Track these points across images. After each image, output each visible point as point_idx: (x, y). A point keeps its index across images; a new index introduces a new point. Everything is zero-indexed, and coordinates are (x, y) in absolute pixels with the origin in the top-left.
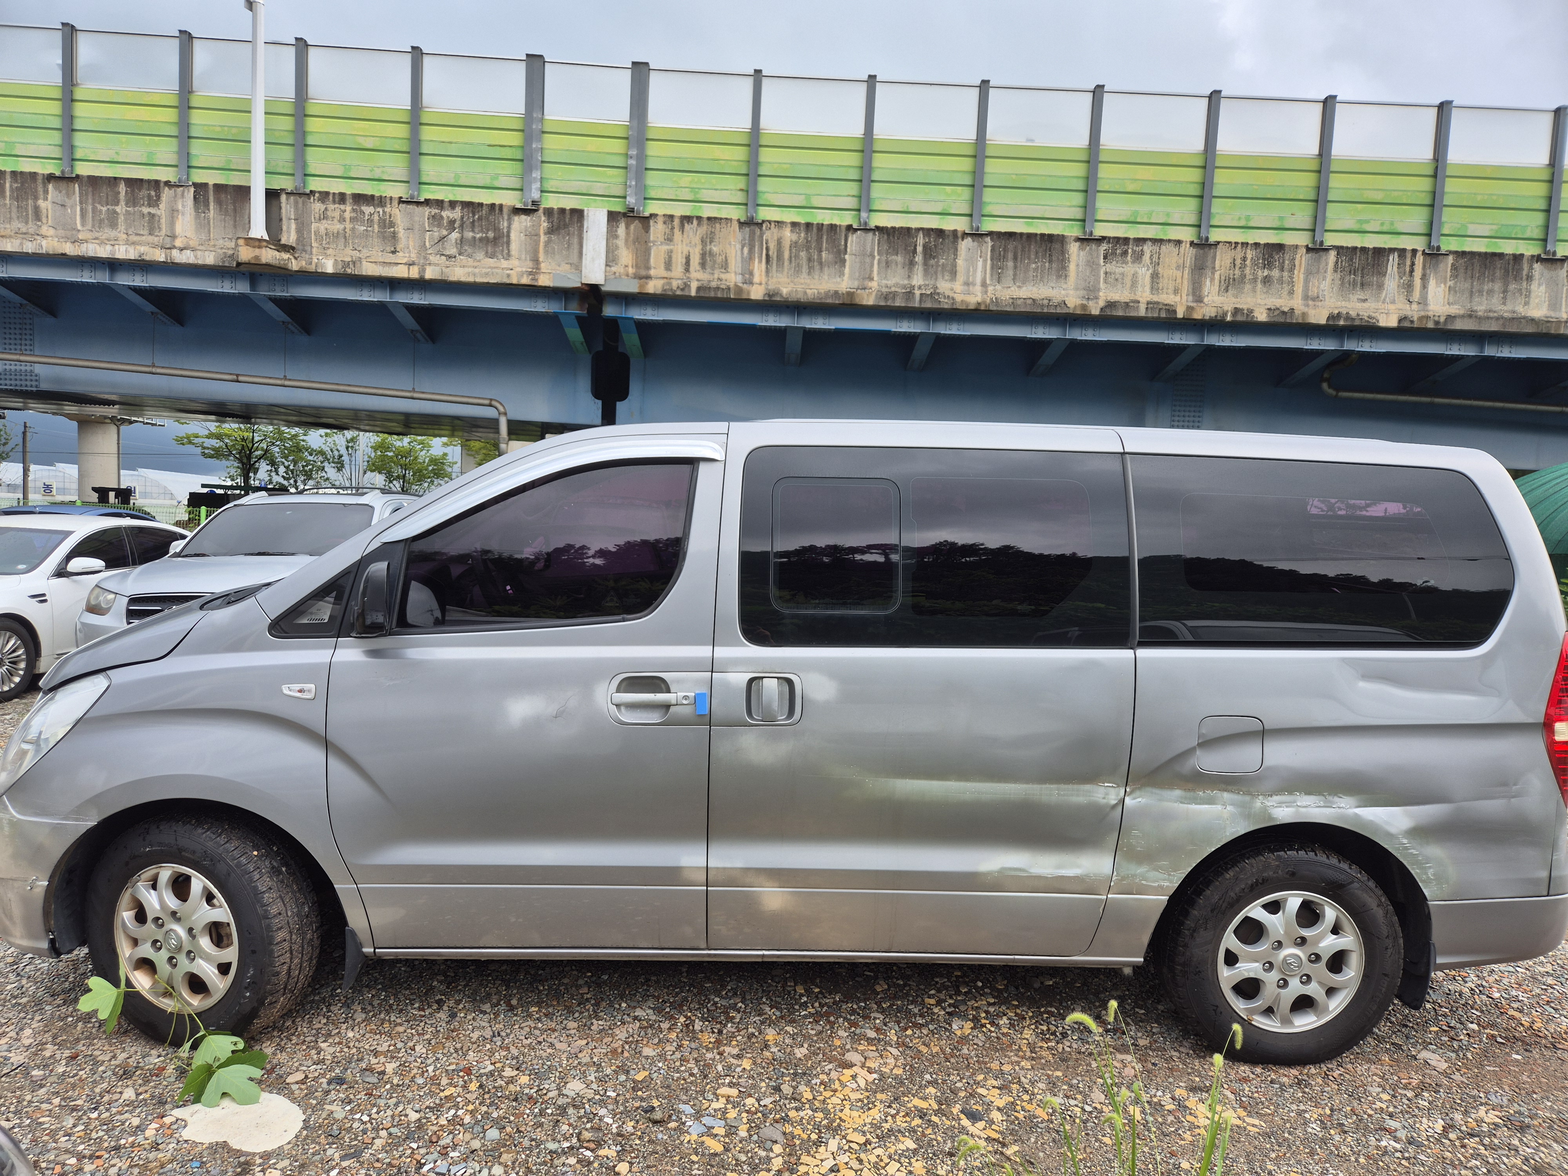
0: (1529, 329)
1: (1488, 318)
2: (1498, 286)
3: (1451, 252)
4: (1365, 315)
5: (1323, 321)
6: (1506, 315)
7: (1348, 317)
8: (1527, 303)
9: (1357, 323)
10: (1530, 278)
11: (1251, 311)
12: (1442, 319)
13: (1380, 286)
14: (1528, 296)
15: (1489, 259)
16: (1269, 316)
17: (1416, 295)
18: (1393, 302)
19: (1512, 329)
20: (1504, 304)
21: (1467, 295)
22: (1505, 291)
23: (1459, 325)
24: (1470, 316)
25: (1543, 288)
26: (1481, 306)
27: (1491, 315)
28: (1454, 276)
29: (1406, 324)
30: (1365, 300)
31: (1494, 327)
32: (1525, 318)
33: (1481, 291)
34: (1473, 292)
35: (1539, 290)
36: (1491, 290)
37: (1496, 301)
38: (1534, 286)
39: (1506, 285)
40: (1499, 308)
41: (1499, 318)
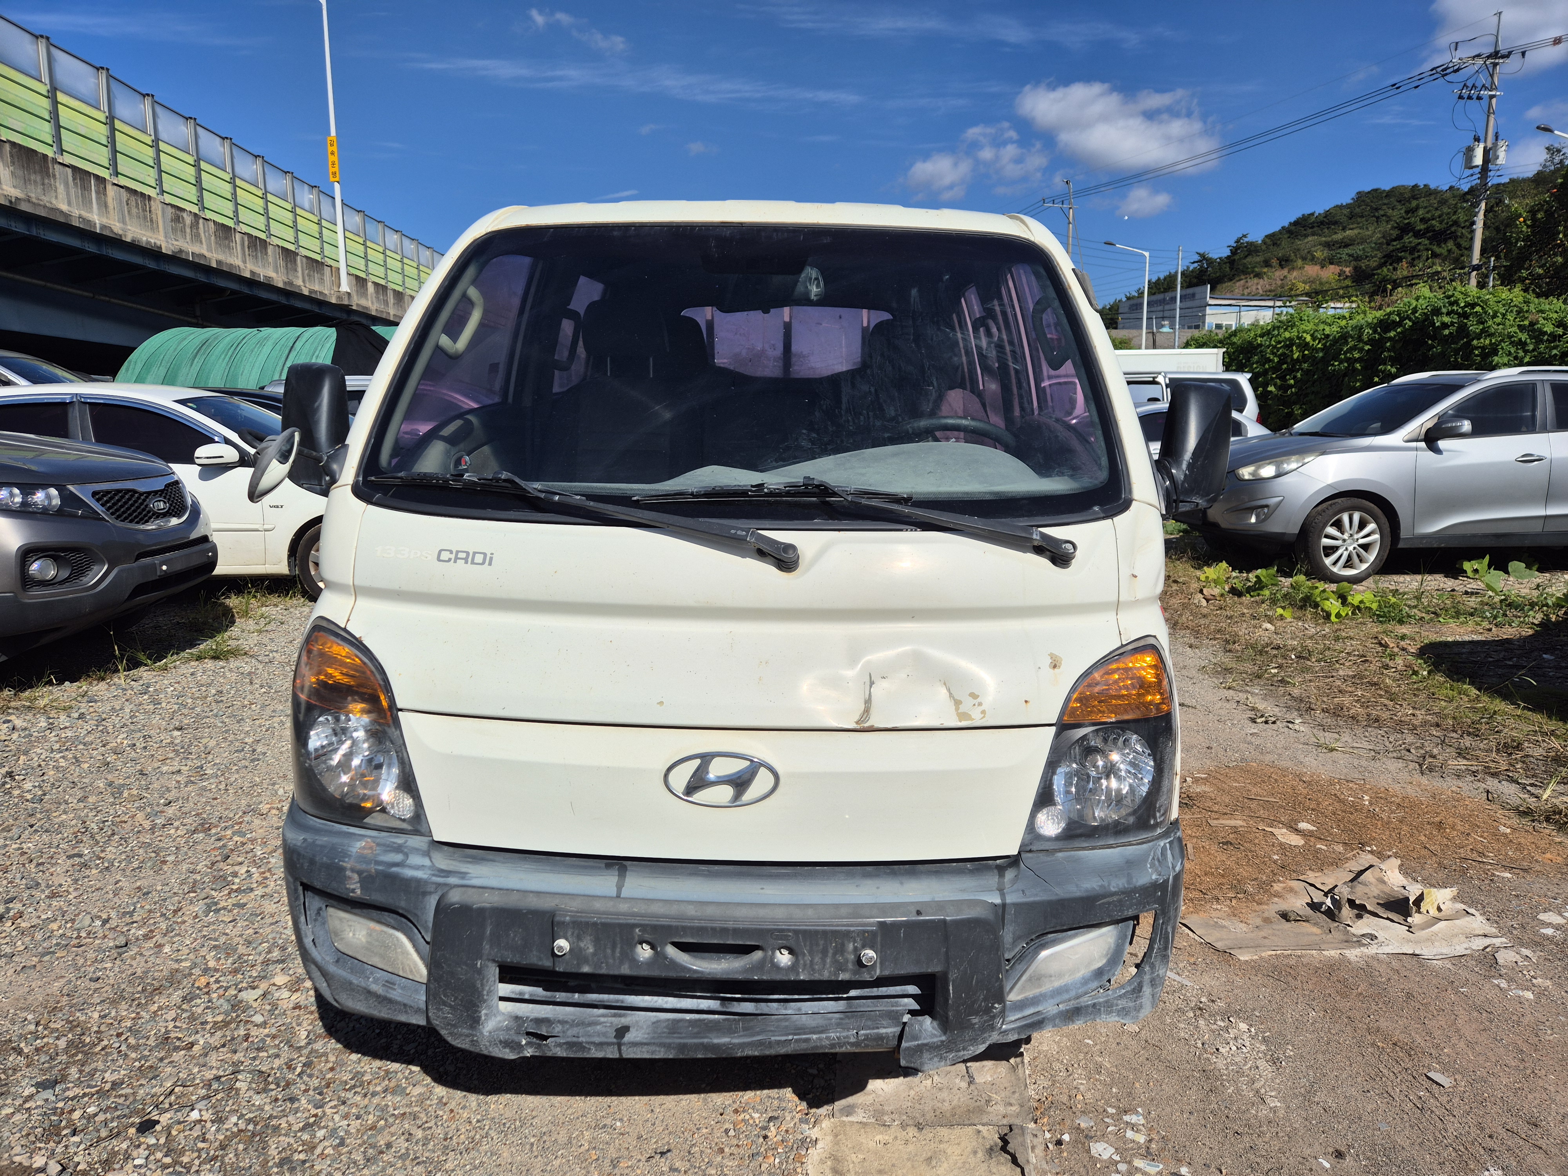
0: (62, 220)
1: (39, 205)
2: (38, 178)
3: (9, 141)
6: (48, 205)
8: (56, 197)
10: (54, 176)
12: (13, 200)
14: (56, 191)
15: (31, 153)
19: (53, 217)
20: (44, 194)
21: (22, 181)
22: (43, 184)
23: (24, 207)
24: (29, 201)
25: (62, 186)
26: (35, 193)
27: (41, 203)
28: (13, 163)
31: (41, 213)
32: (58, 209)
33: (30, 180)
34: (26, 181)
35: (61, 189)
36: (35, 182)
37: (39, 190)
38: (58, 184)
39: (43, 179)
40: (43, 197)
41: (45, 207)
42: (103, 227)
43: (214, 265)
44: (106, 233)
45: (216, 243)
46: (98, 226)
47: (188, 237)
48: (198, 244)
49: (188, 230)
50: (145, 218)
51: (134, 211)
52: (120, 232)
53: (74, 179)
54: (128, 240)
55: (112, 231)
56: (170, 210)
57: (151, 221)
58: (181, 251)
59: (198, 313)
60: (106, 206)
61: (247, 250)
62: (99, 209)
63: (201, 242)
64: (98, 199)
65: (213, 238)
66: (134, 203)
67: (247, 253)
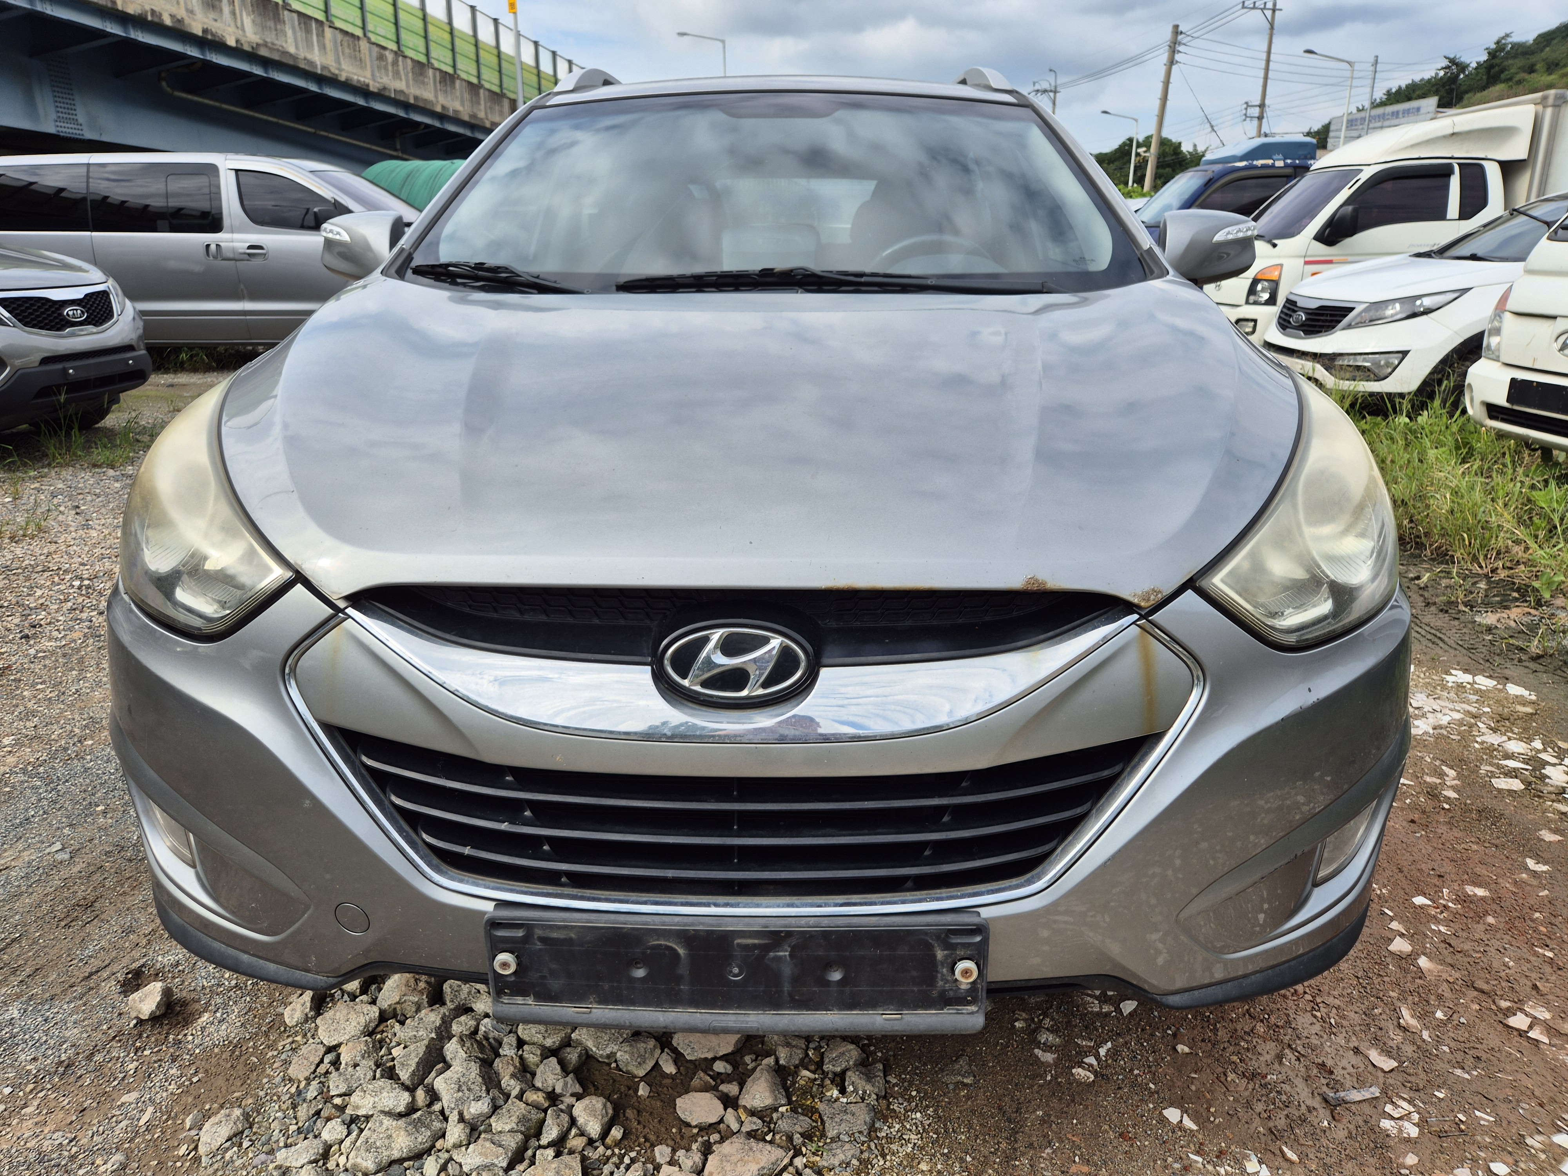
0: (291, 62)
1: (274, 49)
2: (272, 24)
4: (220, 33)
5: (200, 34)
7: (212, 34)
8: (286, 42)
9: (217, 39)
10: (284, 22)
11: (161, 14)
12: (255, 46)
13: (221, 10)
14: (286, 36)
16: (172, 22)
17: (239, 24)
18: (229, 26)
19: (285, 60)
20: (278, 39)
21: (261, 28)
22: (276, 30)
23: (263, 52)
26: (270, 38)
28: (253, 11)
29: (239, 46)
30: (216, 20)
31: (276, 56)
33: (266, 27)
34: (264, 28)
35: (289, 33)
36: (270, 28)
37: (273, 36)
38: (287, 29)
39: (276, 25)
40: (276, 42)
41: (278, 50)
42: (324, 68)
43: (412, 101)
44: (325, 73)
45: (414, 79)
46: (319, 67)
47: (390, 74)
48: (399, 81)
49: (390, 68)
50: (355, 58)
51: (347, 51)
52: (337, 72)
53: (299, 24)
54: (343, 79)
55: (330, 71)
56: (375, 49)
57: (361, 60)
58: (385, 88)
59: (398, 147)
60: (325, 48)
61: (438, 85)
62: (319, 50)
63: (401, 80)
64: (318, 41)
65: (410, 75)
66: (346, 44)
67: (439, 87)
